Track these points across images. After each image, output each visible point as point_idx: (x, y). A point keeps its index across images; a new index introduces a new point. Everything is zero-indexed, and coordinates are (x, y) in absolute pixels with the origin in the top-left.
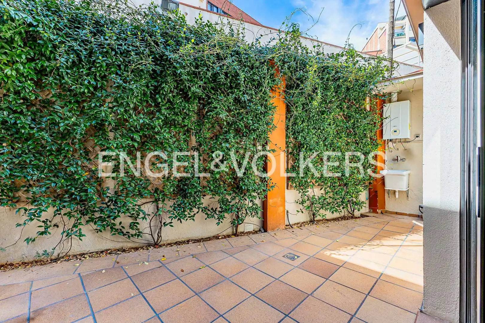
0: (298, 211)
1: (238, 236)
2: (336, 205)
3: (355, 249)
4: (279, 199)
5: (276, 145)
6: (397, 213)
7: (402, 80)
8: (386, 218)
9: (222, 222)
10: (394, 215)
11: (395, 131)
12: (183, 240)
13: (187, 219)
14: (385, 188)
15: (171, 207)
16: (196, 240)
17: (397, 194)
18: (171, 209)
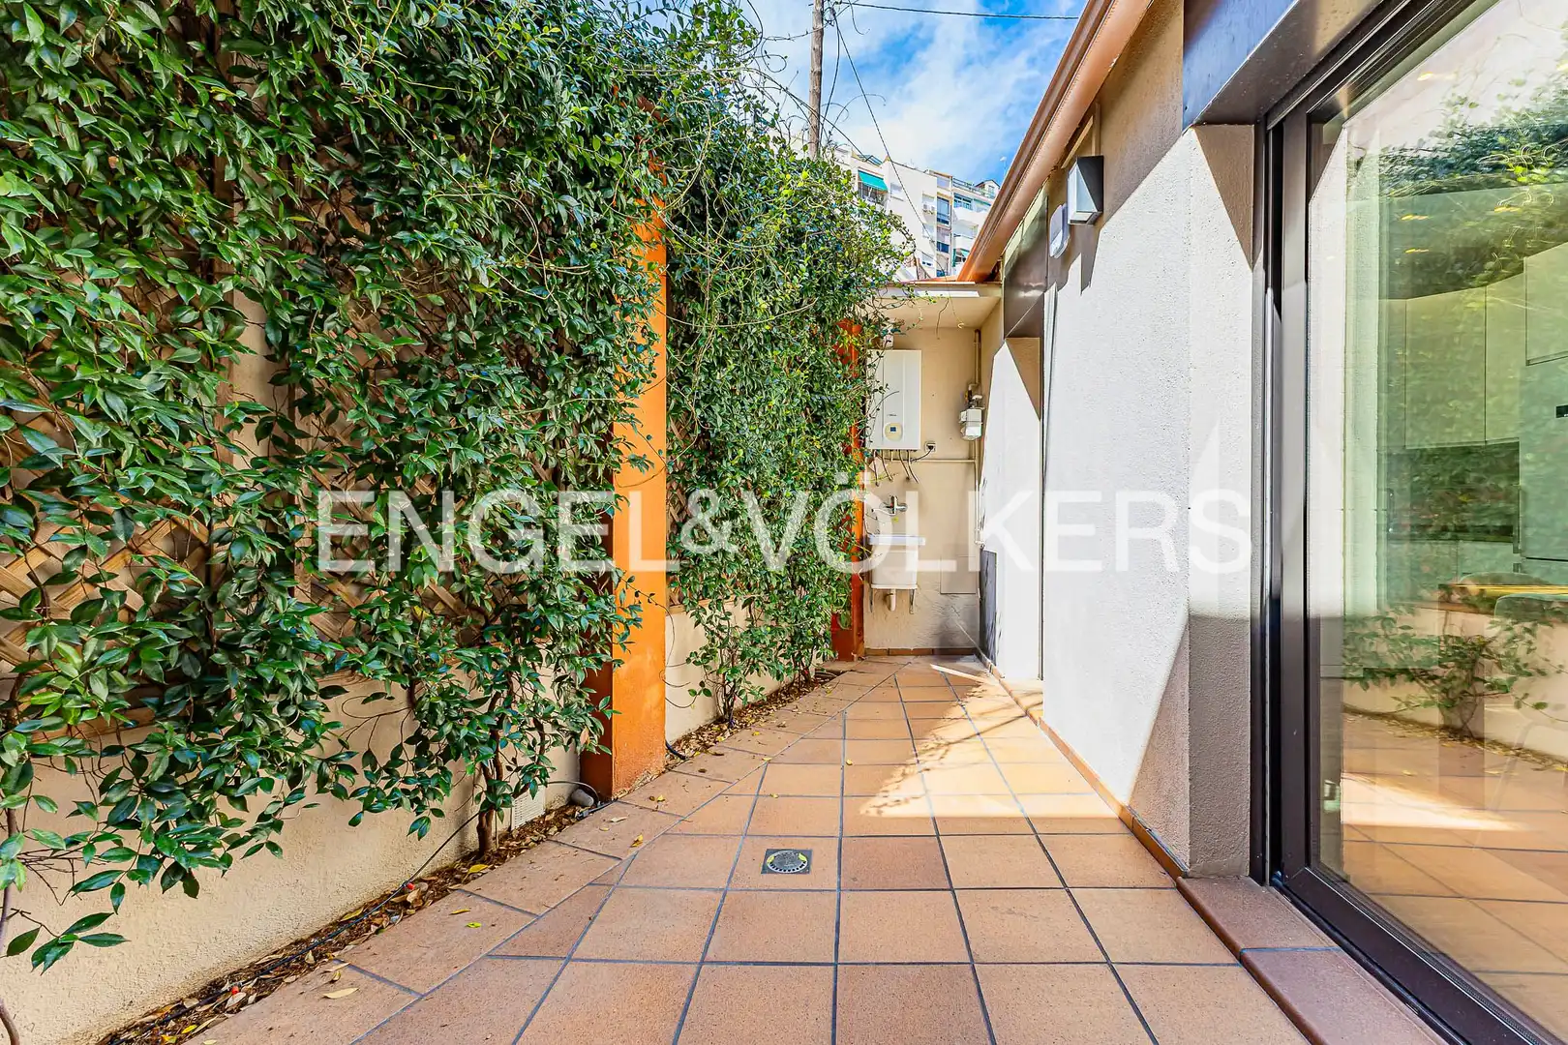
0: (693, 693)
1: (500, 858)
2: (782, 652)
3: (912, 774)
4: (649, 657)
5: (649, 437)
6: (889, 653)
7: (932, 294)
8: (881, 671)
9: (438, 813)
10: (885, 659)
11: (893, 429)
12: (164, 1000)
13: (227, 860)
14: (873, 586)
15: (86, 808)
16: (274, 965)
17: (893, 598)
18: (86, 825)
